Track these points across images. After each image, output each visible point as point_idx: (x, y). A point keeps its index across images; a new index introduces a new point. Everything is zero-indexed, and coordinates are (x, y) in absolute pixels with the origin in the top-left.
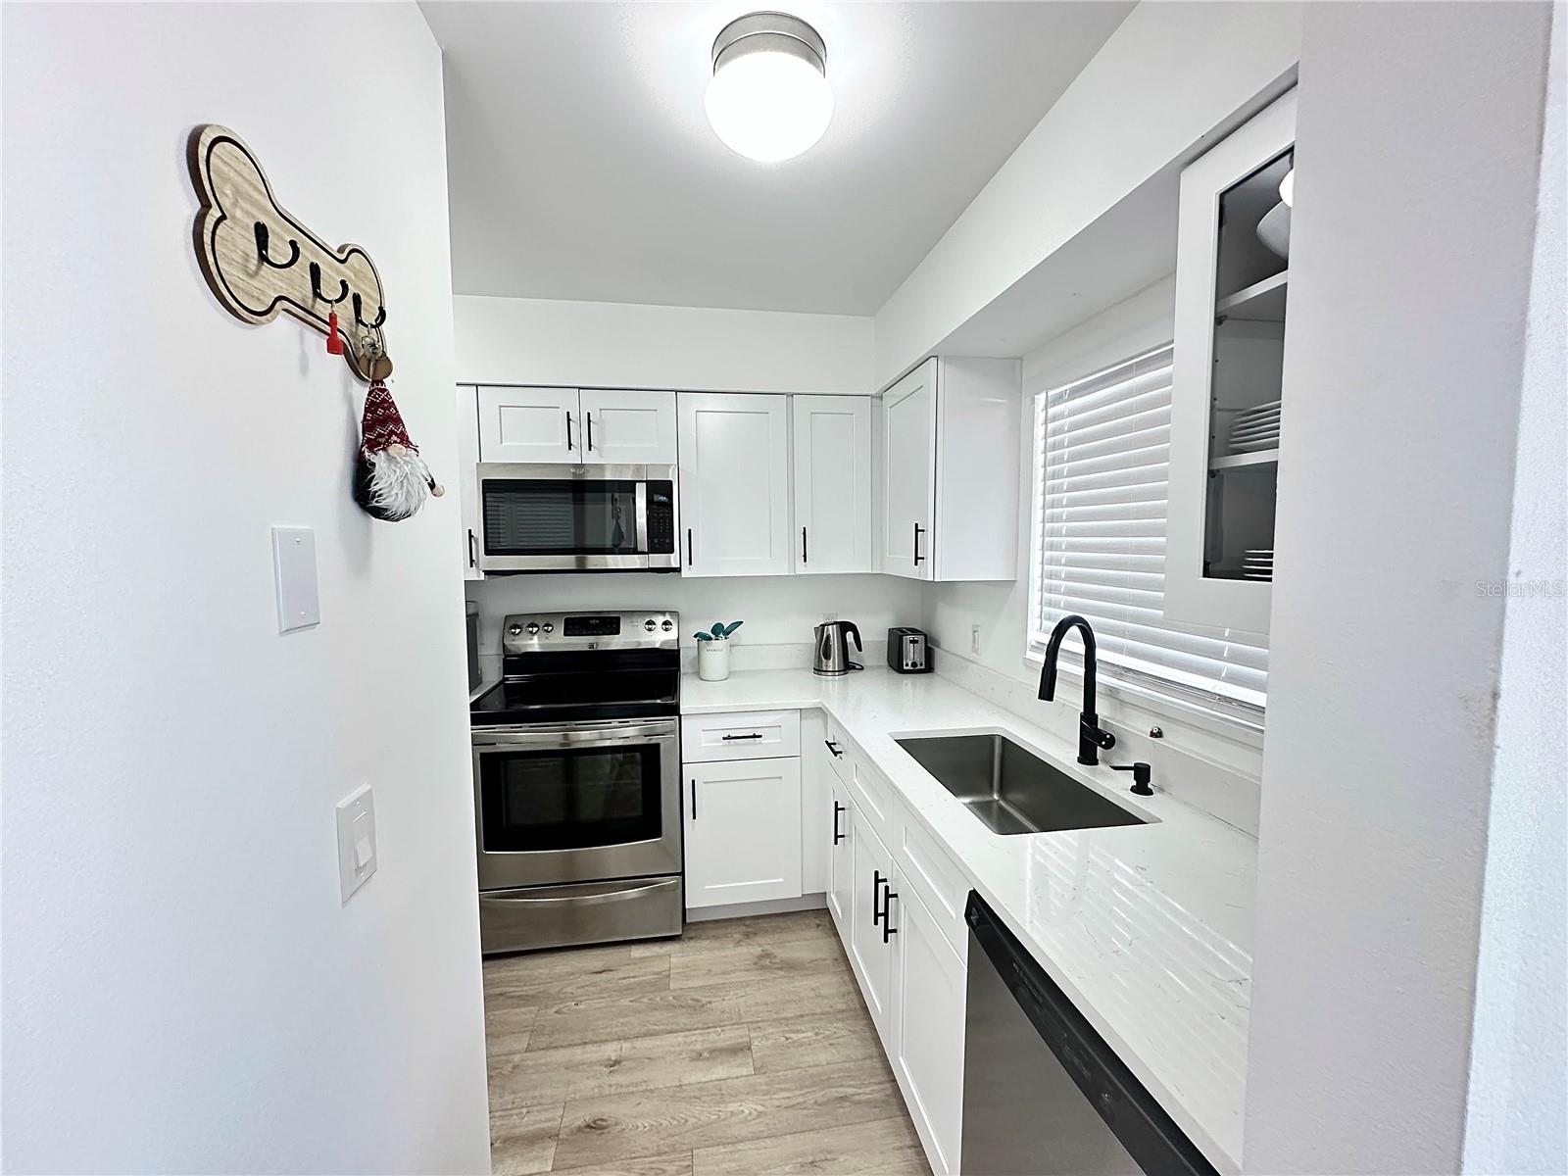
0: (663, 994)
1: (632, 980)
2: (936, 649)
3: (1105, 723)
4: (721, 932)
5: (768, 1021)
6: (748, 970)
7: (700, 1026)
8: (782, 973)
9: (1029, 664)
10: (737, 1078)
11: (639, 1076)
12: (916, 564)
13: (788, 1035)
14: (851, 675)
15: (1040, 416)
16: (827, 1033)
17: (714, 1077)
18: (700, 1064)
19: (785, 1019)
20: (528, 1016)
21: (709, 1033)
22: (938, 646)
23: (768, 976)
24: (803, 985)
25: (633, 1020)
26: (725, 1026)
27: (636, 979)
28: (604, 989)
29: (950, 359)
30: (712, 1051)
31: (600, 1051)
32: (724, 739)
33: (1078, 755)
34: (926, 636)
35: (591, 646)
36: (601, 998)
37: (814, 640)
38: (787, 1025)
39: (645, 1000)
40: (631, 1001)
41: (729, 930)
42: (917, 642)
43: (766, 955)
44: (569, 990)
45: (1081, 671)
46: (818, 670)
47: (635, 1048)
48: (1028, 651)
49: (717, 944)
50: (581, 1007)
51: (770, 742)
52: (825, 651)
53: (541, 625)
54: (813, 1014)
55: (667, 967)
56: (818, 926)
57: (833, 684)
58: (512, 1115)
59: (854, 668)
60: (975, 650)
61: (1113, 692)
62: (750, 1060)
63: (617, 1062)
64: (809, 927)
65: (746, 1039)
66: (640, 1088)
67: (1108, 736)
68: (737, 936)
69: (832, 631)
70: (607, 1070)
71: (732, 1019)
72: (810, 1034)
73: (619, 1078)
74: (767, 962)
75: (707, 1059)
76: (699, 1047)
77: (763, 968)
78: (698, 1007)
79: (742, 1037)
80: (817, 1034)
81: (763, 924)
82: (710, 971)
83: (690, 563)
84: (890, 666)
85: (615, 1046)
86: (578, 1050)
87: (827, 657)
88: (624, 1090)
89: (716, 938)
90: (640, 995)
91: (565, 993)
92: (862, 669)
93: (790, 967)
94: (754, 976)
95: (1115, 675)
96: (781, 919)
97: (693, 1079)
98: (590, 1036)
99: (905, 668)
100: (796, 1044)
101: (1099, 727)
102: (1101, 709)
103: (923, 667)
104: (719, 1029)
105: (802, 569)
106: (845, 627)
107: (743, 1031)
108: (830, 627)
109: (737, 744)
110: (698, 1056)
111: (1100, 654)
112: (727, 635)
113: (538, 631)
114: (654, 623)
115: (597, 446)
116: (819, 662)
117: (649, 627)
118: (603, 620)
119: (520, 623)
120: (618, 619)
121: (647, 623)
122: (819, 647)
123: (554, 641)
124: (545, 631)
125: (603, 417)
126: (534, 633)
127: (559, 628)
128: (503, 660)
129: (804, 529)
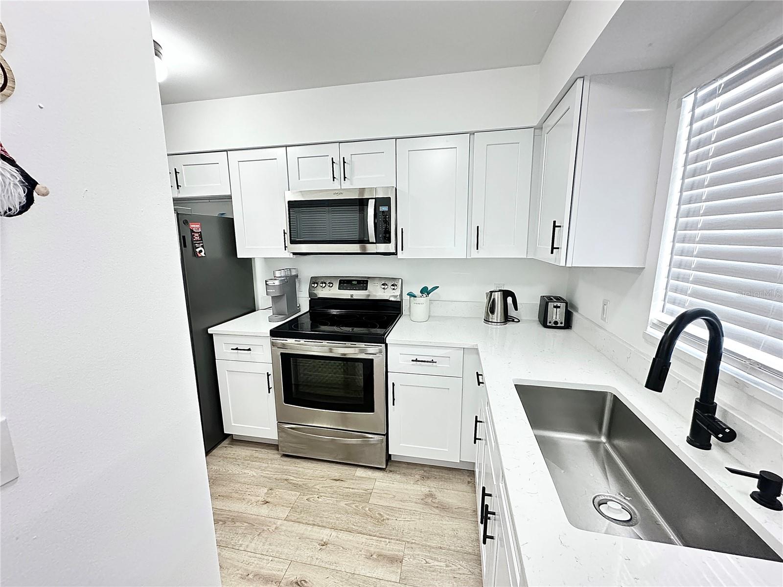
0: (364, 505)
1: (351, 490)
2: (575, 313)
3: (725, 412)
4: (410, 471)
5: (419, 544)
6: (416, 503)
7: (378, 534)
8: (437, 511)
9: (648, 338)
10: (388, 581)
11: (333, 558)
12: (552, 253)
13: (427, 560)
14: (510, 325)
15: (686, 117)
16: (454, 567)
17: (374, 575)
18: (370, 562)
19: (429, 546)
20: (293, 498)
21: (381, 541)
22: (577, 311)
23: (427, 510)
24: (449, 524)
25: (344, 518)
26: (392, 539)
27: (353, 490)
28: (335, 492)
29: (596, 78)
30: (379, 555)
31: (319, 533)
32: (413, 361)
33: (688, 434)
34: (567, 303)
35: (352, 296)
36: (332, 497)
37: (486, 300)
38: (429, 552)
39: (353, 506)
40: (346, 504)
41: (414, 472)
42: (559, 307)
43: (431, 495)
44: (317, 487)
45: (703, 356)
46: (487, 321)
47: (338, 537)
48: (649, 327)
49: (404, 479)
50: (320, 500)
51: (442, 366)
52: (492, 309)
53: (327, 283)
54: (449, 550)
55: (371, 487)
56: (469, 482)
57: (497, 330)
58: (264, 559)
59: (513, 321)
60: (604, 319)
61: (738, 384)
62: (399, 571)
63: (325, 544)
64: (463, 482)
65: (401, 554)
66: (332, 567)
67: (727, 430)
68: (417, 477)
69: (498, 297)
70: (319, 547)
71: (397, 536)
72: (442, 564)
73: (323, 555)
74: (429, 500)
75: (374, 560)
76: (372, 549)
77: (426, 504)
78: (380, 521)
79: (399, 551)
80: (447, 566)
81: (435, 473)
82: (395, 496)
83: (402, 250)
84: (539, 321)
85: (327, 531)
86: (310, 528)
87: (492, 312)
88: (323, 565)
89: (404, 474)
90: (351, 502)
91: (315, 488)
92: (519, 321)
93: (443, 508)
94: (419, 508)
95: (744, 368)
96: (446, 471)
97: (362, 572)
98: (318, 521)
99: (548, 324)
100: (431, 569)
101: (717, 416)
102: (721, 397)
103: (563, 325)
104: (388, 540)
105: (475, 254)
106: (507, 294)
107: (401, 548)
108: (497, 293)
109: (420, 365)
110: (370, 557)
111: (727, 344)
112: (428, 294)
113: (325, 286)
114: (387, 285)
115: (349, 178)
116: (487, 315)
117: (384, 287)
118: (359, 282)
119: (317, 281)
120: (367, 281)
121: (383, 285)
122: (487, 306)
123: (333, 292)
124: (329, 286)
125: (353, 160)
126: (324, 287)
127: (336, 285)
128: (310, 301)
129: (478, 227)
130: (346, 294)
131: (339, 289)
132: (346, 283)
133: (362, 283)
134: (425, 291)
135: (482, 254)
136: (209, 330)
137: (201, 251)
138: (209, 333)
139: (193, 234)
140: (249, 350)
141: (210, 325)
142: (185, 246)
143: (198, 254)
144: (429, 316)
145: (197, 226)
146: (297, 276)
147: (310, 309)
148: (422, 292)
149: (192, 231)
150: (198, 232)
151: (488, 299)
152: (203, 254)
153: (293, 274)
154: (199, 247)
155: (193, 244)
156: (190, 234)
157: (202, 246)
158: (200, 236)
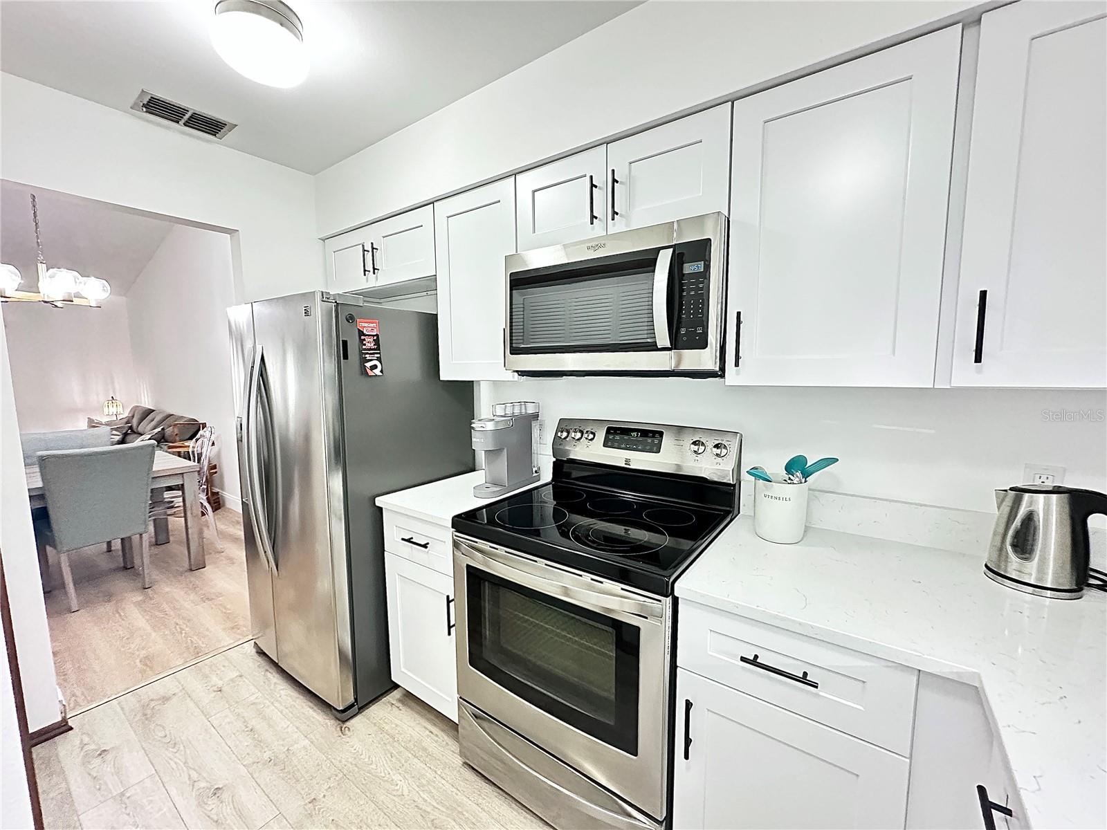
14: (1094, 601)
32: (745, 660)
35: (627, 462)
46: (998, 575)
52: (1021, 543)
53: (585, 432)
69: (1044, 505)
83: (737, 366)
87: (1023, 552)
106: (1086, 501)
108: (1043, 496)
112: (806, 475)
113: (581, 438)
114: (703, 444)
115: (623, 213)
116: (1000, 556)
117: (696, 448)
118: (644, 433)
119: (568, 428)
120: (661, 434)
121: (694, 443)
122: (1001, 529)
123: (593, 451)
124: (586, 439)
125: (632, 174)
126: (578, 440)
127: (601, 435)
128: (554, 462)
129: (983, 295)
130: (617, 457)
131: (605, 445)
132: (618, 434)
133: (649, 437)
134: (797, 468)
135: (992, 375)
136: (377, 499)
137: (375, 367)
138: (377, 504)
139: (363, 337)
140: (425, 546)
141: (380, 492)
142: (346, 357)
143: (368, 370)
144: (807, 529)
145: (372, 325)
146: (535, 416)
147: (553, 480)
148: (789, 468)
149: (361, 333)
150: (374, 336)
151: (1006, 509)
152: (377, 371)
153: (531, 410)
154: (371, 360)
155: (361, 354)
156: (357, 338)
157: (379, 359)
158: (377, 342)
